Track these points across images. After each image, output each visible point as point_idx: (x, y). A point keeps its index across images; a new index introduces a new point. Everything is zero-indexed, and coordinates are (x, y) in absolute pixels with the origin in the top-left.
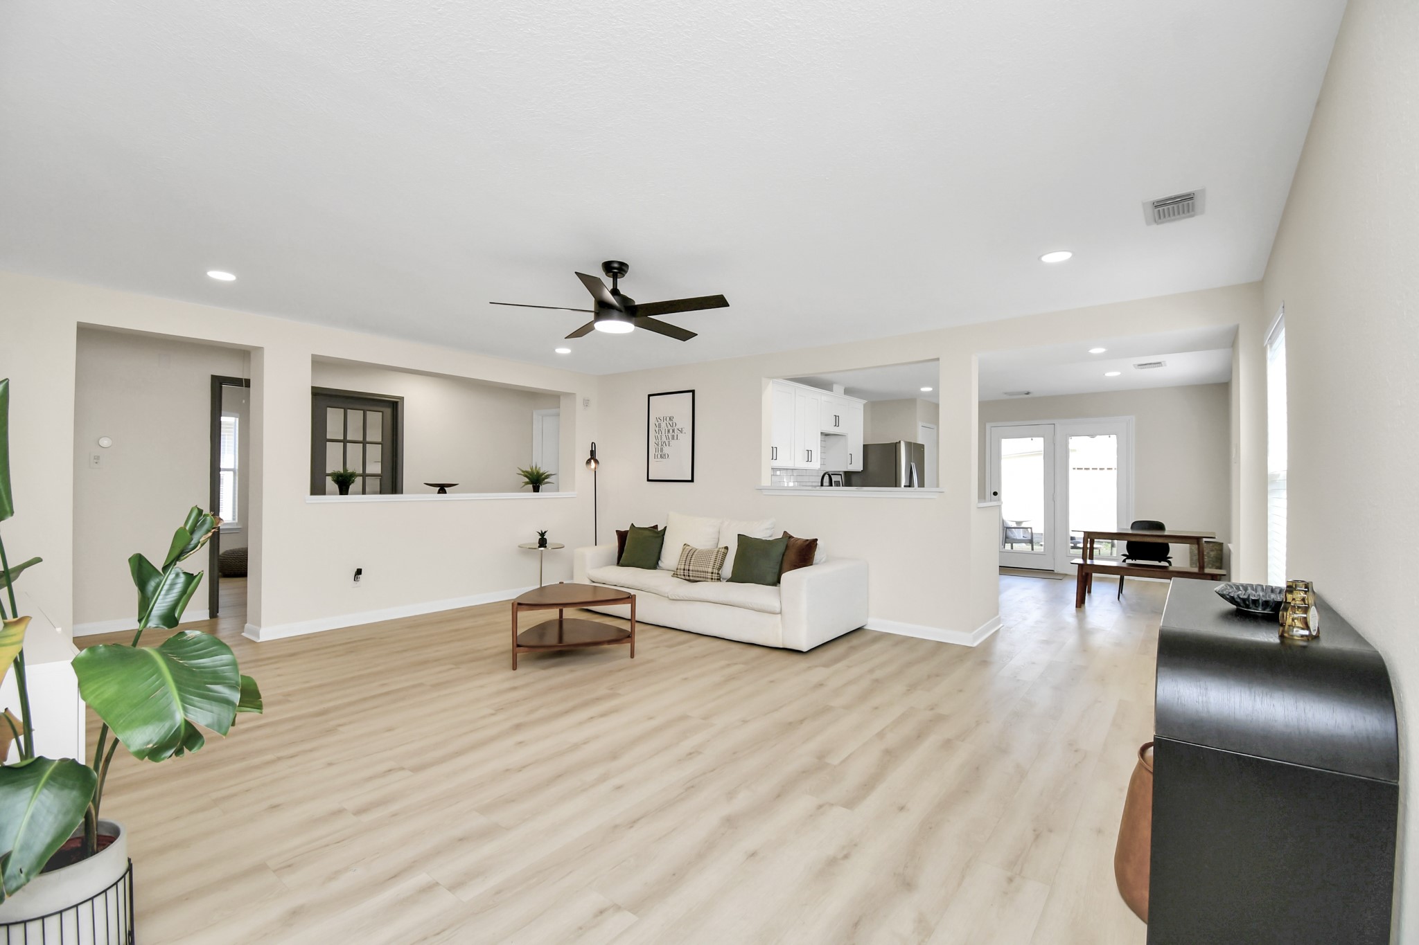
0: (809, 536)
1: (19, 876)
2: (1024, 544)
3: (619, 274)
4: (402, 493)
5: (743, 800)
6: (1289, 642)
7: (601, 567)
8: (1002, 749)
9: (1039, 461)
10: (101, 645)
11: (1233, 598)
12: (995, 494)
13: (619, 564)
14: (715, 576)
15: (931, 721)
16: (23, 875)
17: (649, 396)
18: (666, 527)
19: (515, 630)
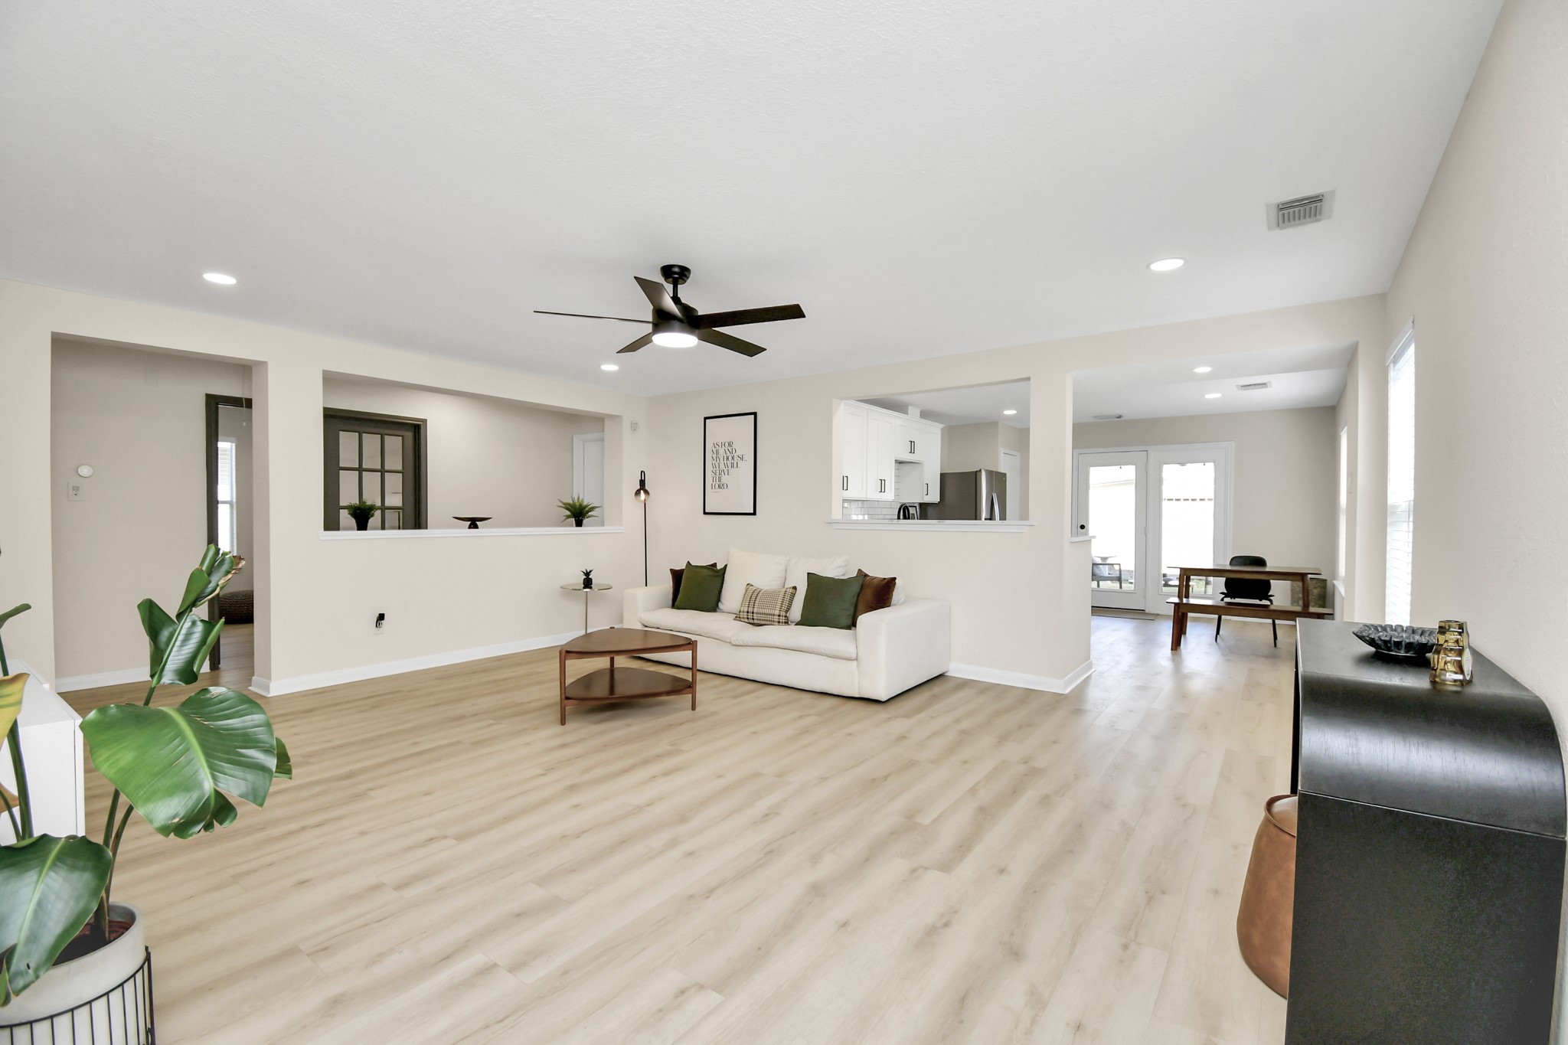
0: (887, 575)
1: (27, 973)
2: (1109, 582)
3: (680, 281)
4: (427, 528)
5: (828, 865)
6: (1439, 687)
7: (654, 610)
8: (1106, 806)
9: (1130, 492)
10: (112, 706)
11: (1373, 639)
12: (1082, 527)
13: (674, 606)
14: (782, 619)
15: (1025, 775)
16: (31, 971)
17: (706, 419)
18: (726, 566)
19: (563, 681)
